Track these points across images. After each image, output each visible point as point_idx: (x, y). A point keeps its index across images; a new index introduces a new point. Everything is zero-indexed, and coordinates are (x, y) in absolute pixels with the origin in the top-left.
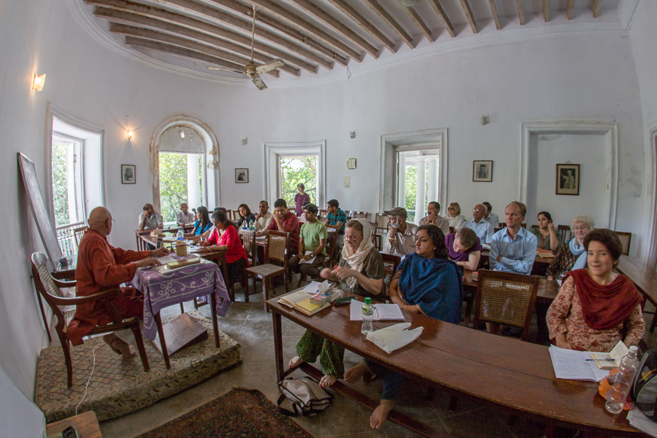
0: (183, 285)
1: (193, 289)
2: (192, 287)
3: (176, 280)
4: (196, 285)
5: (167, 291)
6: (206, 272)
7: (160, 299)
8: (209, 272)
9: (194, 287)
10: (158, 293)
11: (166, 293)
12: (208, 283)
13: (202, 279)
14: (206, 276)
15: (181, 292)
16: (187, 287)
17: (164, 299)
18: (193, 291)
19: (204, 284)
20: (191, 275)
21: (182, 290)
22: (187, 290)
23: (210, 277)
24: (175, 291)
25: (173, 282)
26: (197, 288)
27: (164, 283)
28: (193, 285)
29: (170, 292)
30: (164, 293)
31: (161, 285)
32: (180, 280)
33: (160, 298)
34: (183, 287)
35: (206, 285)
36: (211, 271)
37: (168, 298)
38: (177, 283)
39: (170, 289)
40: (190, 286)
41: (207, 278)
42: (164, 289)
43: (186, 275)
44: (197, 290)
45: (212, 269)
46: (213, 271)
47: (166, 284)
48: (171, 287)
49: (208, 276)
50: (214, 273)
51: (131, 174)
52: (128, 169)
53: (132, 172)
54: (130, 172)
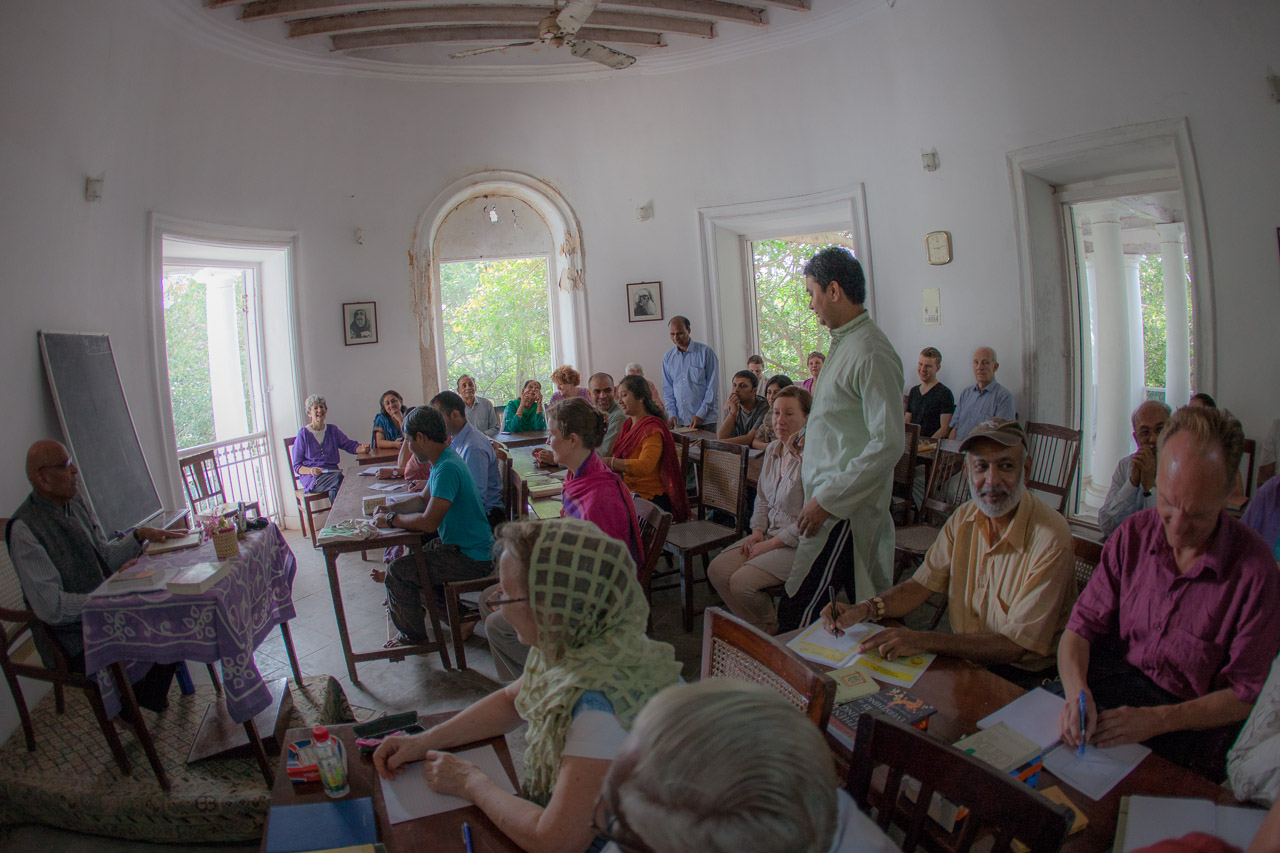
0: (145, 624)
1: (166, 639)
2: (164, 633)
3: (131, 611)
4: (174, 632)
5: (118, 628)
6: (191, 606)
7: (109, 641)
8: (197, 606)
9: (170, 634)
10: (104, 628)
11: (118, 633)
12: (199, 633)
13: (185, 620)
14: (192, 614)
15: (145, 639)
16: (155, 631)
17: (115, 643)
18: (170, 643)
19: (191, 633)
20: (158, 606)
21: (147, 634)
22: (155, 638)
23: (201, 620)
24: (133, 634)
25: (124, 614)
26: (178, 638)
27: (107, 612)
28: (165, 629)
29: (123, 632)
30: (115, 631)
31: (106, 614)
32: (137, 612)
33: (108, 639)
34: (146, 629)
35: (193, 637)
36: (205, 606)
37: (124, 642)
38: (133, 617)
39: (123, 626)
40: (160, 631)
41: (196, 620)
42: (113, 624)
43: (148, 603)
44: (178, 642)
45: (204, 603)
46: (208, 608)
47: (113, 614)
48: (123, 623)
49: (196, 616)
50: (211, 614)
51: (366, 322)
52: (359, 312)
53: (368, 317)
54: (363, 317)
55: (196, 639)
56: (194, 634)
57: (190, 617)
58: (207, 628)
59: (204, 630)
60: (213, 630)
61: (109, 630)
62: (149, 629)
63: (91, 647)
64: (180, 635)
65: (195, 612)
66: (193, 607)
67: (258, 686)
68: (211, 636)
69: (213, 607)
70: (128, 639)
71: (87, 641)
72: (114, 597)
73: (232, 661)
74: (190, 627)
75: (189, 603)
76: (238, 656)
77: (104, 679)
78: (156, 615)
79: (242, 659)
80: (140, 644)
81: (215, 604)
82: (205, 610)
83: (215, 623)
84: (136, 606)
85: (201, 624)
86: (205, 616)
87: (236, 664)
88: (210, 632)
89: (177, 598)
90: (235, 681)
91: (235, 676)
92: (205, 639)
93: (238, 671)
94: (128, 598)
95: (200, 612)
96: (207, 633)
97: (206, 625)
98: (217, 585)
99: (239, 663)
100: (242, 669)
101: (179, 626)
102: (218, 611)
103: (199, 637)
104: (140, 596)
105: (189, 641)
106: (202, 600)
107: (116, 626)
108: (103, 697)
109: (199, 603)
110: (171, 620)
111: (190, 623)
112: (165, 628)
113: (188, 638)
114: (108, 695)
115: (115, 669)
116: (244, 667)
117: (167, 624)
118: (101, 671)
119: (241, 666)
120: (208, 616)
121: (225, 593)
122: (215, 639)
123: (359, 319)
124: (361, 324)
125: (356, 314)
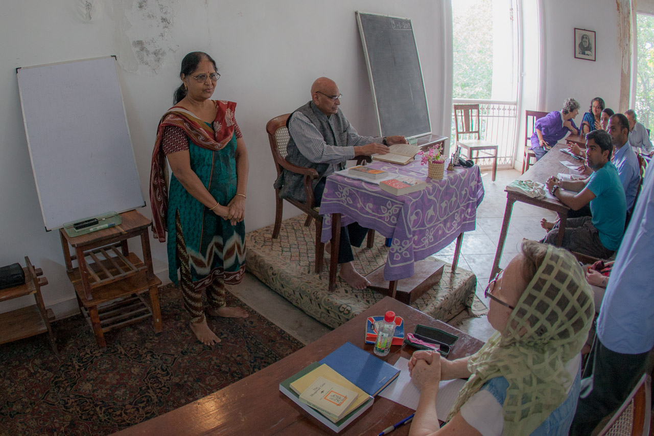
0: (359, 200)
1: (368, 213)
2: (367, 209)
3: (354, 190)
5: (344, 196)
6: (388, 200)
7: (339, 201)
8: (392, 202)
9: (370, 211)
10: (337, 193)
11: (343, 199)
12: (387, 217)
13: (382, 207)
14: (387, 205)
15: (356, 208)
16: (363, 206)
17: (341, 203)
18: (370, 217)
19: (383, 216)
20: (370, 193)
22: (362, 210)
23: (391, 211)
24: (351, 202)
25: (349, 190)
26: (375, 216)
27: (341, 185)
29: (346, 199)
30: (342, 197)
31: (339, 186)
32: (357, 192)
33: (336, 199)
34: (359, 203)
36: (397, 204)
37: (345, 204)
38: (354, 194)
39: (347, 196)
40: (365, 207)
41: (388, 209)
42: (342, 193)
43: (365, 189)
44: (374, 218)
45: (396, 201)
46: (398, 205)
47: (343, 188)
48: (348, 194)
49: (389, 207)
50: (398, 209)
51: (589, 45)
52: (585, 36)
53: (590, 42)
54: (587, 41)
55: (384, 220)
56: (384, 217)
57: (386, 207)
58: (393, 217)
59: (390, 217)
60: (396, 219)
61: (339, 194)
62: (361, 203)
63: (325, 200)
64: (376, 214)
65: (389, 205)
66: (389, 202)
67: (408, 263)
68: (393, 222)
69: (401, 206)
70: (348, 204)
71: (323, 197)
72: (349, 178)
73: (399, 242)
74: (384, 212)
75: (388, 198)
76: (405, 241)
77: (328, 219)
78: (367, 197)
79: (406, 243)
80: (353, 209)
81: (403, 205)
82: (395, 206)
83: (398, 216)
84: (357, 188)
85: (390, 213)
86: (394, 209)
87: (401, 245)
88: (393, 219)
89: (383, 193)
90: (396, 255)
91: (397, 252)
92: (389, 222)
93: (400, 249)
94: (355, 182)
95: (392, 206)
96: (391, 220)
97: (393, 215)
98: (411, 194)
99: (403, 245)
100: (403, 250)
101: (377, 210)
102: (402, 209)
103: (386, 220)
104: (363, 184)
105: (380, 220)
106: (396, 199)
107: (343, 195)
108: (323, 229)
109: (394, 201)
110: (374, 204)
111: (384, 210)
112: (369, 207)
113: (380, 218)
114: (327, 229)
115: (335, 217)
116: (405, 248)
117: (371, 205)
118: (326, 215)
119: (403, 247)
120: (396, 210)
121: (414, 200)
122: (395, 225)
123: (584, 41)
124: (586, 45)
125: (583, 37)
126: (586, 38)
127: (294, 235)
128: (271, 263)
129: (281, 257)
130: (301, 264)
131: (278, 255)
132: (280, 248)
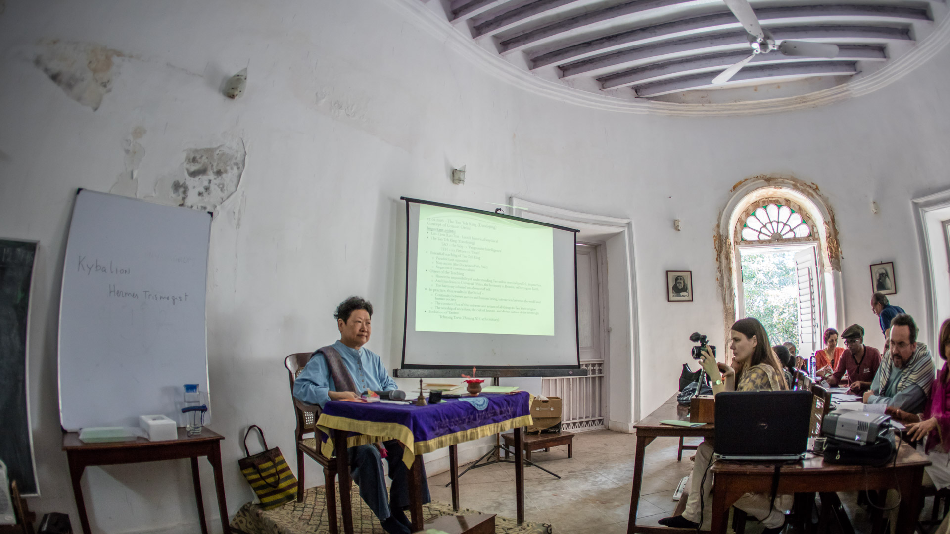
51: (684, 285)
52: (679, 278)
53: (686, 282)
54: (682, 282)
123: (679, 283)
124: (681, 286)
125: (677, 279)
126: (681, 279)
127: (314, 496)
128: (275, 520)
129: (290, 516)
130: (310, 523)
131: (288, 513)
132: (293, 508)
